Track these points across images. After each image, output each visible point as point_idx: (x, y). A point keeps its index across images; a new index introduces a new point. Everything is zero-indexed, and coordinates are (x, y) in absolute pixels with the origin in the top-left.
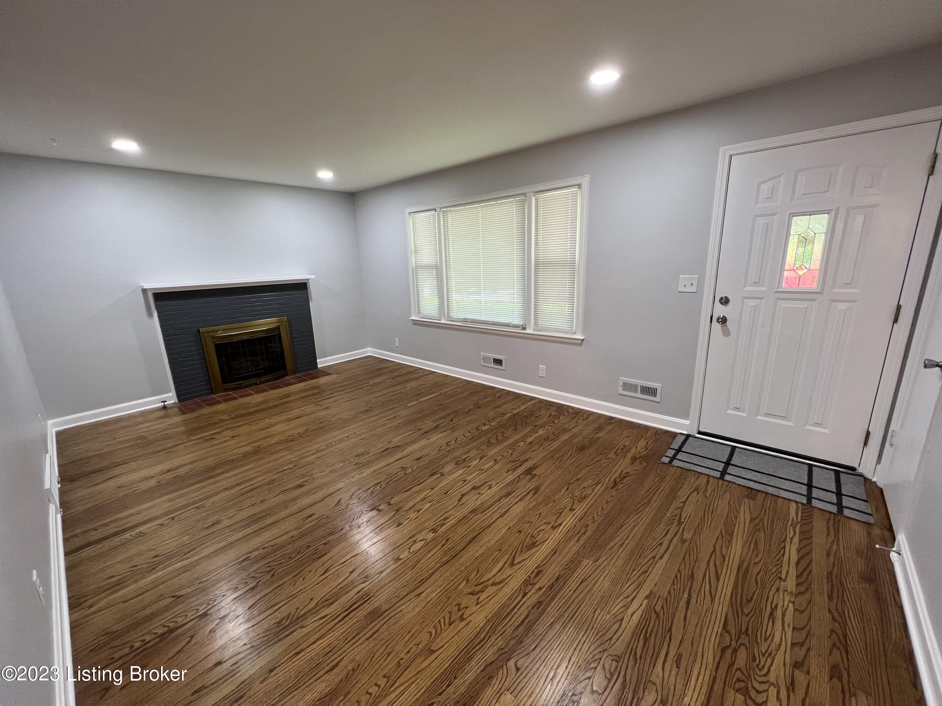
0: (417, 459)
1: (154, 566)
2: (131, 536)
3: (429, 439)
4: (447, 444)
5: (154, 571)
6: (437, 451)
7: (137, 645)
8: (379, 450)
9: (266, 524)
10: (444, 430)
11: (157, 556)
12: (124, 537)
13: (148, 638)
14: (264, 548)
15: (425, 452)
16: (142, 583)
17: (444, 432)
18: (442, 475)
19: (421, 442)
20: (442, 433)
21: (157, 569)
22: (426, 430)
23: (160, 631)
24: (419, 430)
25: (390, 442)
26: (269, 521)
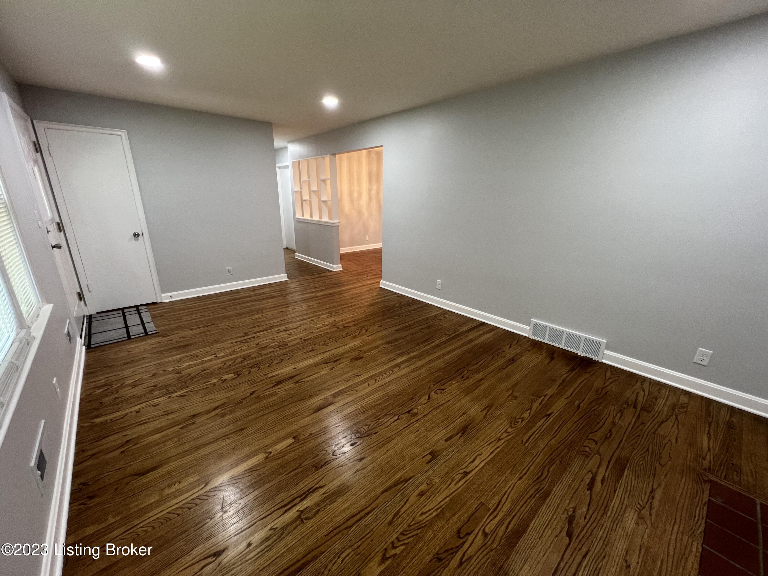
0: (313, 350)
3: (295, 368)
4: (281, 361)
6: (294, 356)
8: (342, 361)
10: (274, 378)
15: (305, 356)
17: (273, 376)
18: (301, 339)
19: (304, 366)
20: (278, 375)
22: (292, 381)
24: (298, 382)
25: (332, 368)
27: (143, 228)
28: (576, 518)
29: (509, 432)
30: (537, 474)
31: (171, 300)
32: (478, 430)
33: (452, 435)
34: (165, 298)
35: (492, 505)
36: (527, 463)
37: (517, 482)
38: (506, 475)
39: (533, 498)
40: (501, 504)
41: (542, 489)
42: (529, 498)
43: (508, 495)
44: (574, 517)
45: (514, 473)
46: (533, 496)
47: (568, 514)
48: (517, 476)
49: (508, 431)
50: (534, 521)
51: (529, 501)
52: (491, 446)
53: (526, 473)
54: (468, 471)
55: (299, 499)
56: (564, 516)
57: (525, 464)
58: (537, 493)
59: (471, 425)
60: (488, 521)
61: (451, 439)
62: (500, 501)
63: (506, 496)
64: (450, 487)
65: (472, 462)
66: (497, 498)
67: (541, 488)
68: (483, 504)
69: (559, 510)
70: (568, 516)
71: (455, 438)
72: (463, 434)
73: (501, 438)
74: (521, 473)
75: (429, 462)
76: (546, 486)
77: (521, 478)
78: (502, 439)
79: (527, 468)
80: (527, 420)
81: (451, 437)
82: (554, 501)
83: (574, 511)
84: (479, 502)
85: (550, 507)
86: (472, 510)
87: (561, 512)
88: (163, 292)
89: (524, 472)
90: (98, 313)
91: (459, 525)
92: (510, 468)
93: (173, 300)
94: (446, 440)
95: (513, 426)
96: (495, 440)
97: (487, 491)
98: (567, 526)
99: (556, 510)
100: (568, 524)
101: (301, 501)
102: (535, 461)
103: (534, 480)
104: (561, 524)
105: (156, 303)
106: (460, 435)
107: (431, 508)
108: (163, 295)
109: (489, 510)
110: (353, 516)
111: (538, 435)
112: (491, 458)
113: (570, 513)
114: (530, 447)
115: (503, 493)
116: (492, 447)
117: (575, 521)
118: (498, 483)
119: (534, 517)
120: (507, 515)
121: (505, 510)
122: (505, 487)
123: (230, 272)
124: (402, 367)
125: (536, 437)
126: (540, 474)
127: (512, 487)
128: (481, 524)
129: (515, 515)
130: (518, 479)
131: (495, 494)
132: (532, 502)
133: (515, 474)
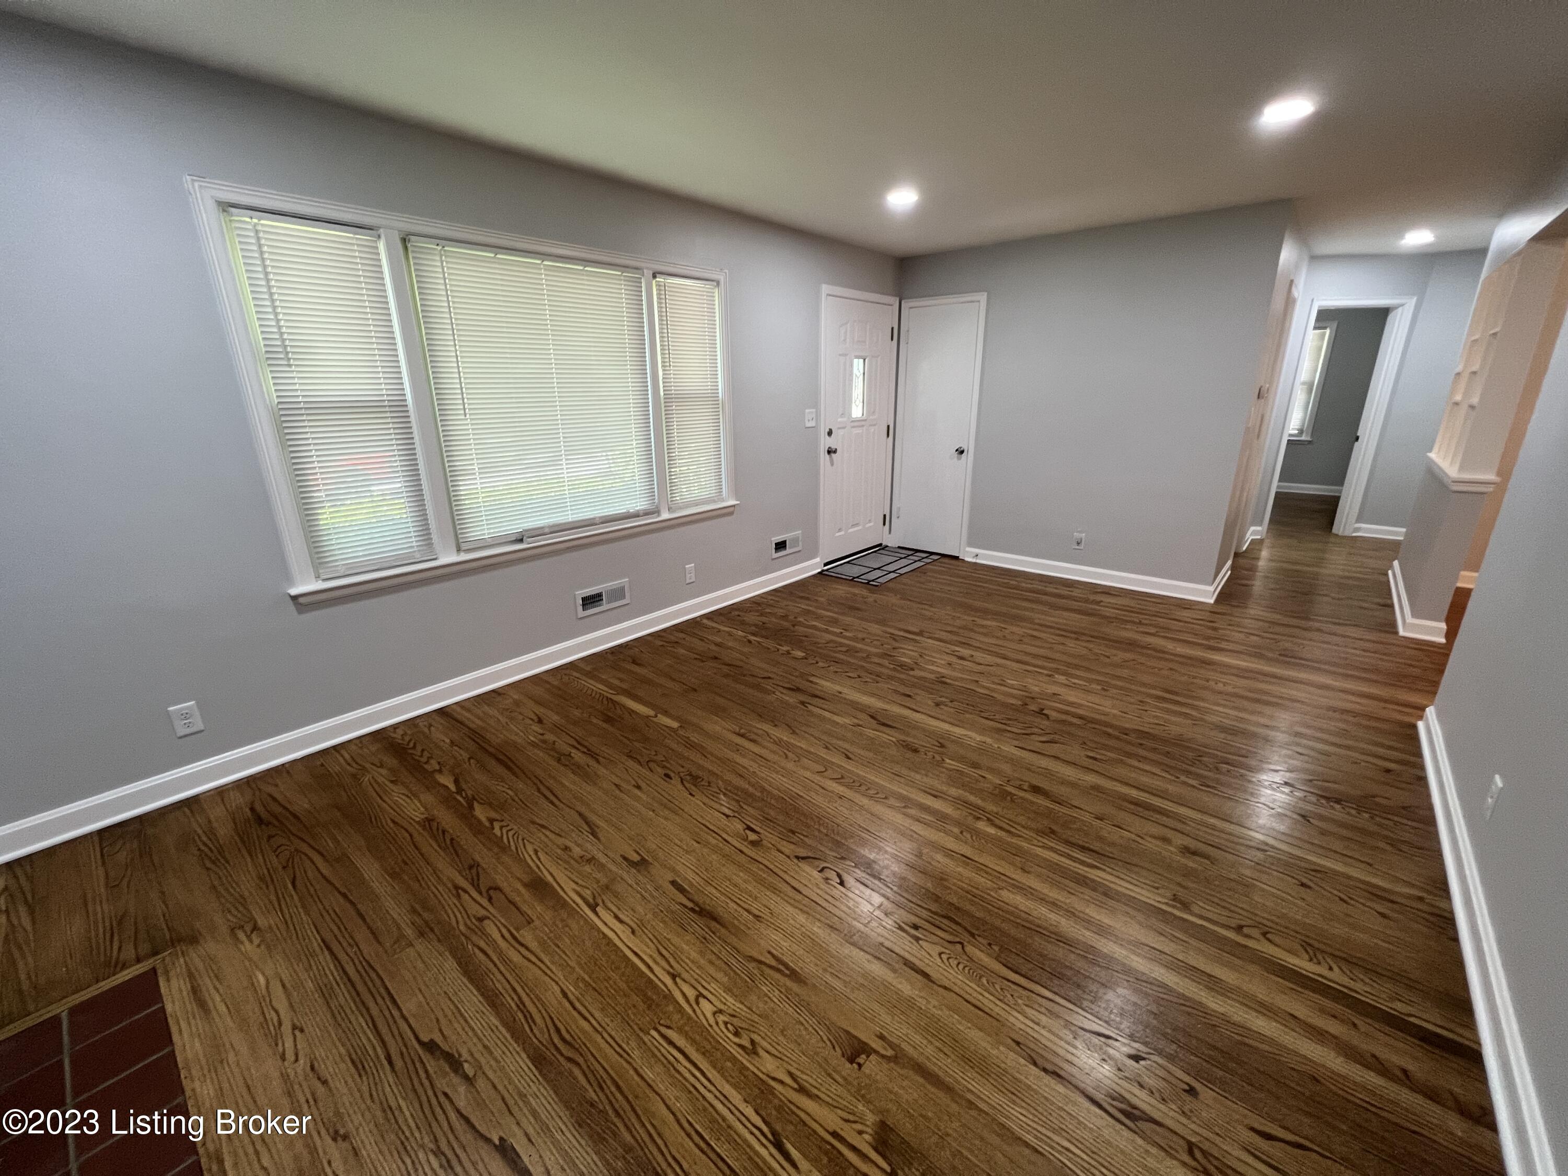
1: (1313, 873)
2: (1331, 969)
4: (856, 678)
5: (1318, 868)
7: (1366, 816)
9: (1141, 794)
11: (1303, 885)
12: (1345, 980)
13: (1353, 812)
14: (1178, 778)
16: (1340, 868)
21: (1313, 867)
23: (1337, 806)
26: (1134, 793)
27: (970, 446)
28: (452, 1075)
29: (698, 1003)
30: (568, 1031)
31: (974, 560)
32: (705, 939)
33: (688, 892)
34: (969, 554)
35: (526, 935)
36: (600, 1019)
37: (557, 983)
38: (577, 969)
39: (518, 1006)
40: (522, 950)
41: (532, 1030)
42: (520, 998)
43: (534, 963)
44: (456, 1071)
45: (581, 985)
46: (521, 1006)
47: (466, 1061)
48: (572, 989)
49: (701, 1000)
50: (476, 993)
51: (515, 998)
52: (656, 955)
53: (575, 1008)
54: (598, 909)
55: (585, 750)
56: (465, 1055)
57: (597, 1014)
58: (525, 1017)
59: (718, 926)
60: (499, 925)
61: (677, 889)
62: (527, 948)
63: (534, 959)
64: (571, 883)
65: (617, 917)
66: (533, 945)
67: (533, 1027)
68: (529, 923)
69: (480, 1047)
70: (462, 1059)
71: (681, 896)
72: (692, 910)
73: (678, 980)
74: (578, 1000)
75: (625, 858)
76: (534, 1040)
77: (565, 995)
78: (676, 983)
79: (587, 1015)
80: (748, 1065)
81: (681, 890)
82: (499, 1042)
83: (466, 1078)
84: (534, 918)
85: (489, 1031)
86: (525, 908)
87: (474, 1050)
88: (970, 544)
89: (578, 1005)
90: (899, 547)
91: (507, 890)
92: (594, 982)
93: (979, 561)
94: (673, 883)
95: (721, 1018)
96: (671, 967)
97: (551, 932)
98: (447, 1048)
99: (480, 1039)
100: (448, 1053)
101: (584, 753)
102: (603, 1038)
103: (555, 1019)
104: (454, 1038)
105: (956, 558)
106: (690, 905)
107: (542, 860)
108: (968, 549)
109: (517, 929)
110: (551, 792)
111: (688, 1075)
112: (622, 951)
113: (466, 1065)
114: (646, 1040)
115: (542, 956)
116: (651, 956)
117: (448, 1069)
118: (564, 952)
119: (482, 995)
120: (500, 954)
121: (510, 953)
122: (553, 963)
123: (1078, 544)
124: (909, 811)
125: (682, 1069)
126: (567, 1037)
127: (549, 972)
128: (498, 916)
129: (495, 965)
130: (565, 988)
131: (542, 943)
132: (510, 1001)
133: (576, 987)
